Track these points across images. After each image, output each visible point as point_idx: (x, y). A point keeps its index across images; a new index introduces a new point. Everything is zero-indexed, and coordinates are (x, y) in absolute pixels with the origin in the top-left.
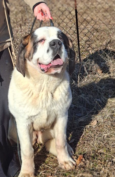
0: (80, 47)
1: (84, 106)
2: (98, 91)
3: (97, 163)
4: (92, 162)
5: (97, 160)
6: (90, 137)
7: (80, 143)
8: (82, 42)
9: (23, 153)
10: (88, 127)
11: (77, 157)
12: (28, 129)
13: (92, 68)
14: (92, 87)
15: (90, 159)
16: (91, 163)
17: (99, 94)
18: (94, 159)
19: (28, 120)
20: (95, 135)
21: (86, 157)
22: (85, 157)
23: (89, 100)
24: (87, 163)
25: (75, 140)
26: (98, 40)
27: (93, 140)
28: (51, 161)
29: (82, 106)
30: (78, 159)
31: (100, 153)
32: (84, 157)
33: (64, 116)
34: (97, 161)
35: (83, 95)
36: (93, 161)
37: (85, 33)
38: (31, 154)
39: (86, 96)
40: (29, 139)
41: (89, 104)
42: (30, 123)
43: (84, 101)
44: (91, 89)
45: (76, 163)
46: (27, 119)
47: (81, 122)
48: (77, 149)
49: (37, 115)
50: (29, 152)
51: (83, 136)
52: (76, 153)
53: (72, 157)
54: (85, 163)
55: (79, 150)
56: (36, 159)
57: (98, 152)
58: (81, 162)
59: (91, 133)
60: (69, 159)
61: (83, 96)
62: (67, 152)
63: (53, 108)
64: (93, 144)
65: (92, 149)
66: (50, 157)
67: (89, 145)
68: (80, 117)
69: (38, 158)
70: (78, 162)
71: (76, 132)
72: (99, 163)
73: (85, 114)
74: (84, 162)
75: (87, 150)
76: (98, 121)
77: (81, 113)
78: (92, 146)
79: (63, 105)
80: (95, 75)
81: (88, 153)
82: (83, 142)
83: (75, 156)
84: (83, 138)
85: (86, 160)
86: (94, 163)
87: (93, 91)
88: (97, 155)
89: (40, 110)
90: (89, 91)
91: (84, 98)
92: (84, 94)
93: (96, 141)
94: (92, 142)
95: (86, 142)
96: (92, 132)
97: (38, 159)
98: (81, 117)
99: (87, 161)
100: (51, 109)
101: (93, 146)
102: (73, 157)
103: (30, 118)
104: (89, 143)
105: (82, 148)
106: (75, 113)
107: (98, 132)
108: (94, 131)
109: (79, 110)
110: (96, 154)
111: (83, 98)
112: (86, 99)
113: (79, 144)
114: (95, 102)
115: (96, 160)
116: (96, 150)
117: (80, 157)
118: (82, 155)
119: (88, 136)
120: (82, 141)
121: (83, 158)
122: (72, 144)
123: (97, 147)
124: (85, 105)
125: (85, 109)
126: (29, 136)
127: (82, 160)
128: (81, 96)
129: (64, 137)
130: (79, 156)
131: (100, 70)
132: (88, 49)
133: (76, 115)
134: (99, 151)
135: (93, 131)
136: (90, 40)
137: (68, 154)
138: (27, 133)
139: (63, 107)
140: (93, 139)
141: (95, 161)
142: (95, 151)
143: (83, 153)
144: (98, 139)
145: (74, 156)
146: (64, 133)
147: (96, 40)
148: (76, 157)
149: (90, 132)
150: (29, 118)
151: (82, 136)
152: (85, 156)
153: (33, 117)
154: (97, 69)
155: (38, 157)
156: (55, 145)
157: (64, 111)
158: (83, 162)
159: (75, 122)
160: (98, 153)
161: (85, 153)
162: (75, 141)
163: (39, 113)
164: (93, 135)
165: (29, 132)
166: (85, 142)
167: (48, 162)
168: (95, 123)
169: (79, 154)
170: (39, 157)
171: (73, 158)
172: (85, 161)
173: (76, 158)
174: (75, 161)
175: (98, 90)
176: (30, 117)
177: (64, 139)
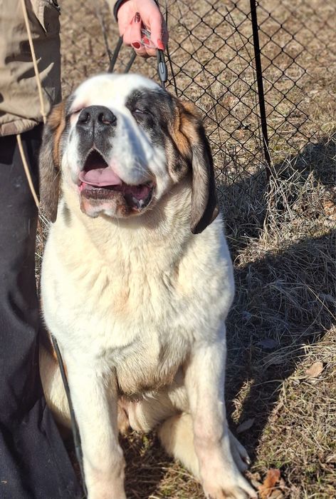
0: (270, 133)
1: (283, 317)
2: (327, 268)
3: (324, 495)
4: (309, 493)
5: (325, 484)
6: (301, 413)
7: (271, 431)
8: (277, 119)
9: (90, 462)
10: (295, 383)
11: (263, 476)
12: (102, 386)
13: (306, 200)
14: (306, 256)
15: (302, 481)
16: (306, 495)
17: (330, 278)
18: (314, 481)
19: (102, 359)
20: (316, 407)
21: (289, 476)
22: (287, 477)
23: (299, 299)
24: (292, 495)
25: (254, 424)
26: (325, 113)
27: (310, 424)
28: (182, 489)
29: (276, 318)
30: (266, 482)
31: (332, 464)
32: (283, 476)
33: (216, 340)
34: (322, 488)
35: (280, 281)
36: (310, 489)
37: (284, 93)
38: (114, 466)
39: (289, 286)
40: (108, 418)
41: (297, 311)
42: (107, 369)
43: (283, 300)
44: (305, 264)
45: (258, 494)
46: (98, 357)
47: (274, 365)
48: (260, 450)
49: (130, 345)
50: (107, 458)
51: (279, 411)
52: (260, 462)
53: (247, 475)
54: (287, 494)
55: (269, 455)
56: (135, 480)
57: (328, 461)
58: (273, 491)
59: (304, 401)
60: (237, 480)
61: (278, 285)
62: (231, 459)
63: (176, 323)
64: (310, 435)
65: (308, 450)
66: (177, 474)
67: (300, 437)
68: (269, 351)
69: (139, 478)
70: (266, 491)
71: (259, 397)
72: (330, 495)
73: (286, 341)
74: (284, 493)
75: (291, 454)
76: (325, 364)
77: (272, 338)
78: (308, 443)
79: (206, 308)
80: (317, 220)
81: (295, 464)
82: (281, 430)
83: (257, 473)
84: (279, 416)
85: (289, 487)
86: (315, 494)
87: (309, 270)
88: (323, 471)
89: (137, 330)
90: (298, 269)
91: (282, 291)
92: (283, 277)
93: (320, 427)
94: (309, 429)
95: (288, 428)
96: (307, 397)
97: (140, 481)
98: (274, 350)
99: (293, 488)
100: (170, 325)
101: (311, 442)
102: (249, 474)
103: (107, 354)
104: (298, 431)
105: (278, 448)
106: (254, 338)
107: (327, 399)
108: (314, 393)
109: (267, 330)
110: (321, 467)
111: (279, 292)
112: (288, 294)
113: (266, 436)
114: (316, 305)
115: (321, 486)
116: (321, 455)
117: (271, 474)
118: (278, 471)
119: (295, 410)
120: (276, 427)
121: (280, 479)
122: (245, 436)
123: (323, 445)
124: (287, 315)
125: (286, 325)
126: (107, 408)
127: (277, 484)
128: (273, 285)
129: (217, 409)
130: (268, 471)
131: (331, 204)
132: (296, 139)
133: (259, 343)
134: (329, 459)
135: (311, 395)
136: (301, 113)
137: (233, 466)
138: (102, 398)
139: (209, 315)
140: (311, 418)
141: (319, 488)
142: (317, 458)
143: (280, 464)
144: (327, 420)
145: (253, 472)
146: (216, 397)
147: (320, 112)
148: (257, 475)
149: (302, 397)
150: (104, 353)
151: (275, 411)
152: (286, 472)
153: (117, 351)
154: (321, 201)
155: (141, 476)
156: (192, 436)
157: (213, 325)
158: (279, 491)
159: (255, 368)
160: (328, 464)
161: (286, 462)
162: (254, 426)
163: (137, 339)
164: (310, 406)
165: (106, 396)
166: (285, 429)
167: (170, 491)
168: (315, 368)
169: (267, 467)
170: (145, 476)
171: (249, 480)
172: (286, 487)
173: (259, 478)
174: (256, 489)
175: (326, 266)
176: (108, 352)
177: (217, 415)
